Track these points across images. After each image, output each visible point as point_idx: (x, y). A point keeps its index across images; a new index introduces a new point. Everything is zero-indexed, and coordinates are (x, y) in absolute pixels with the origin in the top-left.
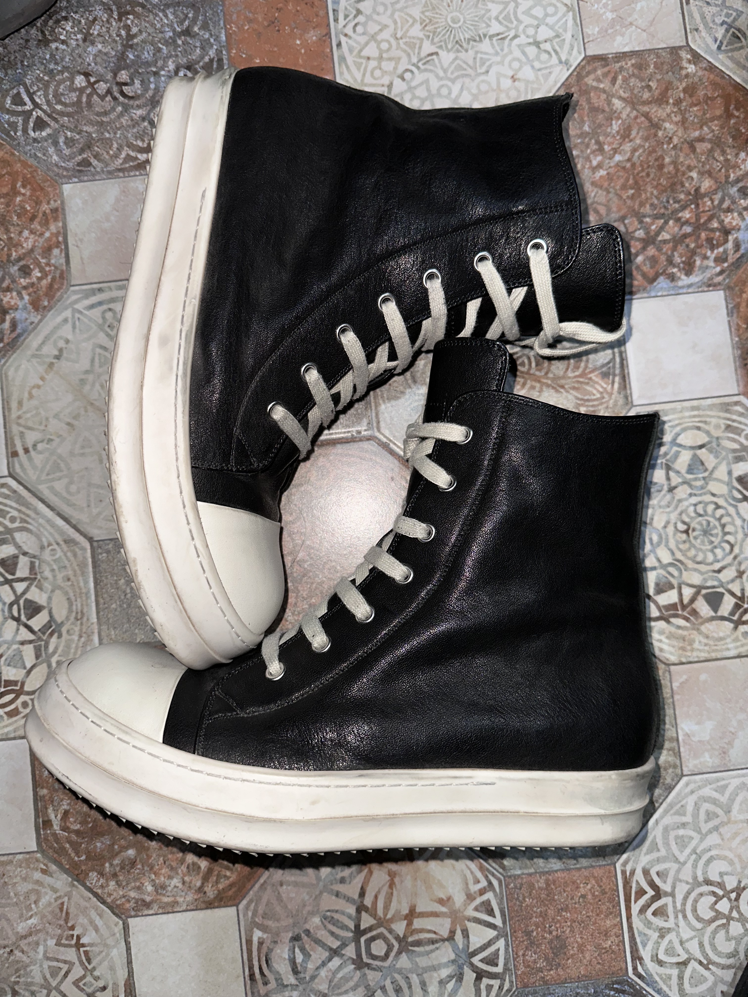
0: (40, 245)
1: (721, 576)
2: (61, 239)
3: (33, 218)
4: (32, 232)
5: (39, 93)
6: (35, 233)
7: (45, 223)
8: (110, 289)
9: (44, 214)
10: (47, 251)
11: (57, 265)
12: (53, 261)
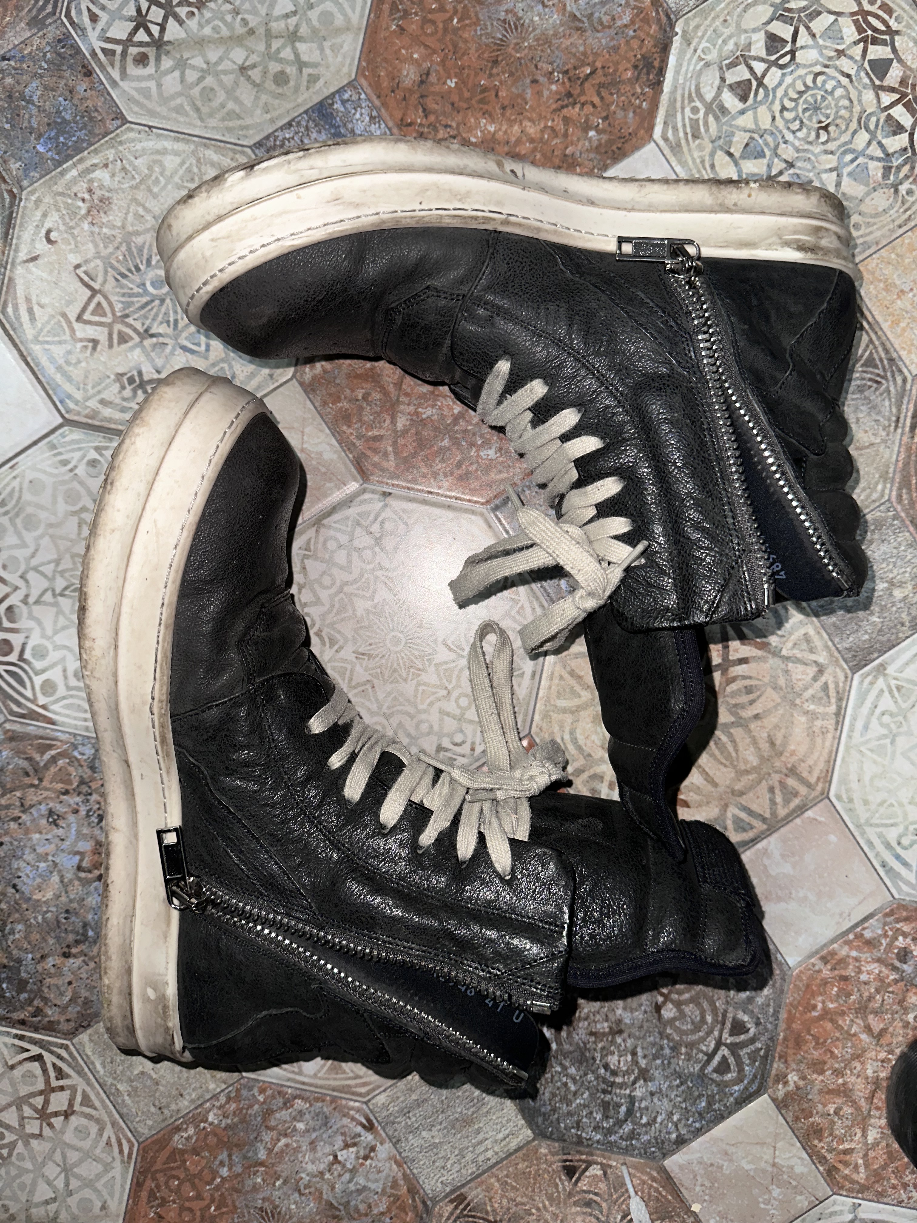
0: (868, 955)
1: (852, 72)
2: (851, 936)
3: (845, 979)
4: (860, 972)
5: (704, 1048)
6: (859, 968)
7: (843, 962)
8: (877, 855)
9: (833, 969)
10: (871, 944)
11: (881, 925)
12: (880, 932)
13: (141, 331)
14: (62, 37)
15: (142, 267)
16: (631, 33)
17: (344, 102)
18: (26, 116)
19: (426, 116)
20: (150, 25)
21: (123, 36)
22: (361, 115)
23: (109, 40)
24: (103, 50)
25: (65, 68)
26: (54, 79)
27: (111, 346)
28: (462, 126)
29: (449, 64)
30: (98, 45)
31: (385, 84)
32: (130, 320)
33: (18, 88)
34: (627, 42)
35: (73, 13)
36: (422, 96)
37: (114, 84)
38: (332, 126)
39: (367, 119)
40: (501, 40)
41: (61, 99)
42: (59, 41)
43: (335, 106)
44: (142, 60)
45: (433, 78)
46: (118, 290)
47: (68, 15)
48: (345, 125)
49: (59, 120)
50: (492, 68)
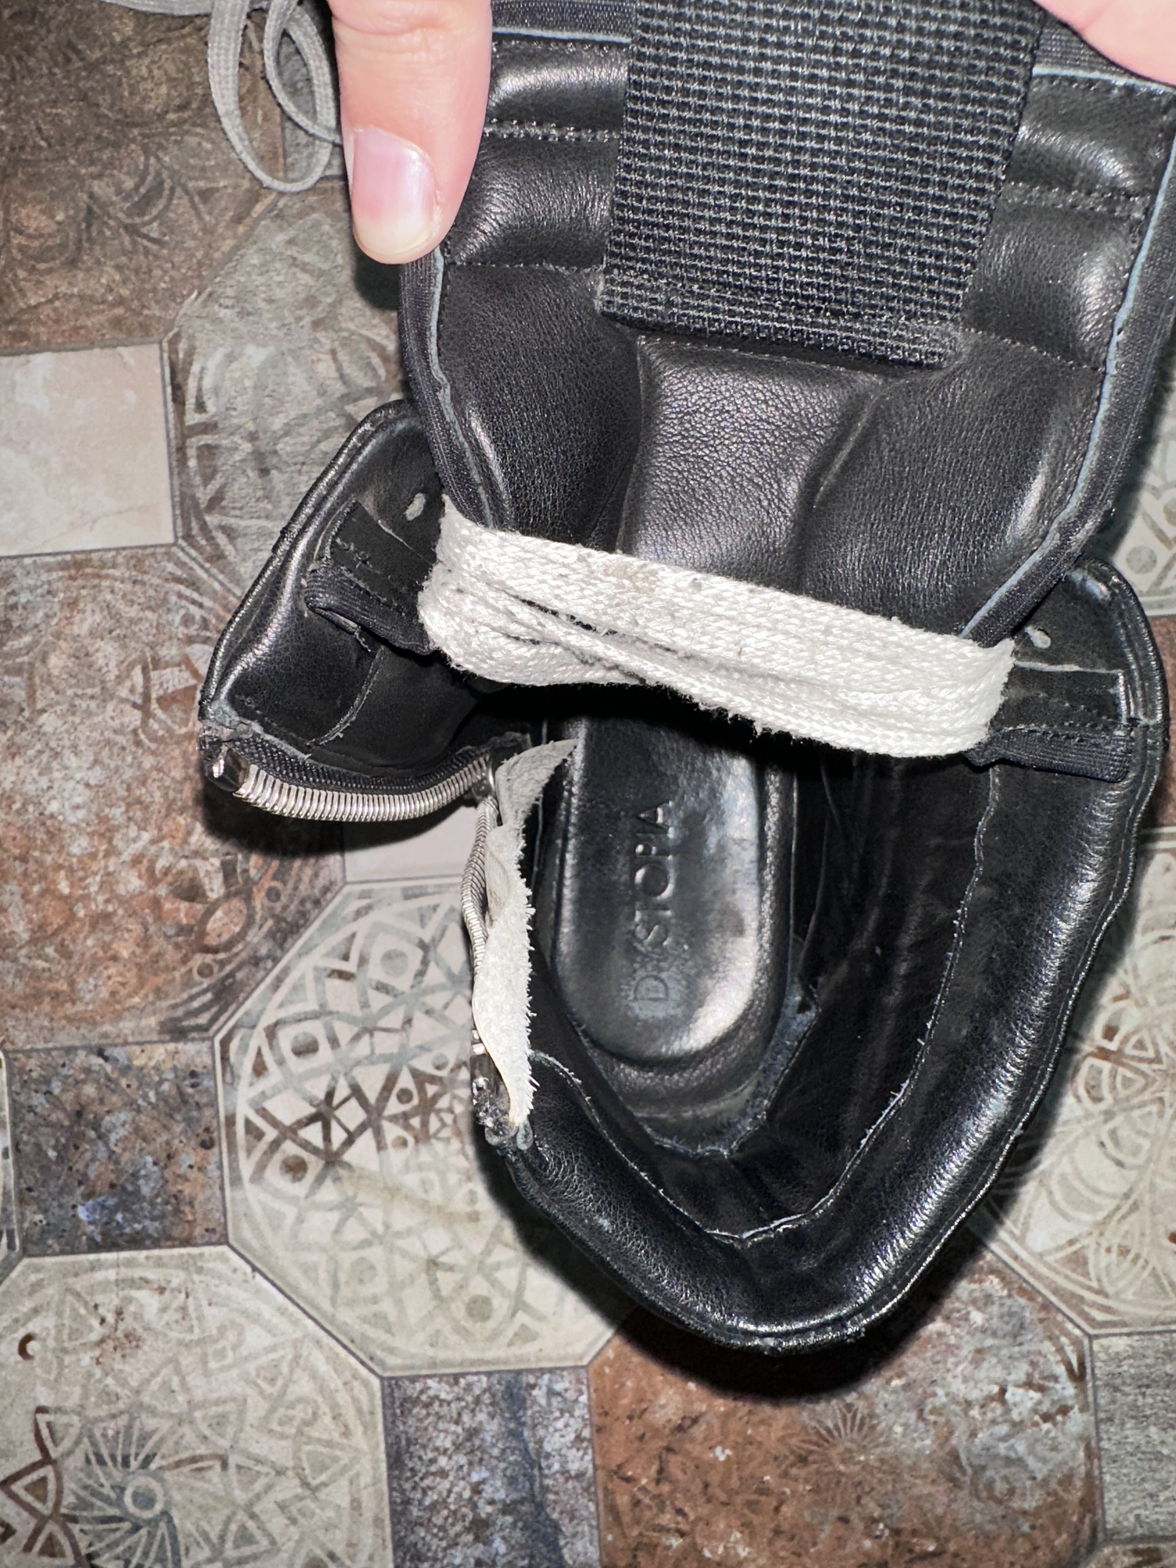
13: (84, 1551)
14: (199, 1070)
15: (134, 1464)
16: (1026, 1528)
17: (551, 1393)
18: (88, 1155)
19: (658, 1482)
20: (334, 1125)
21: (287, 1118)
22: (567, 1425)
23: (264, 1113)
24: (248, 1123)
25: (178, 1117)
26: (156, 1125)
27: (28, 1548)
28: (701, 1525)
29: (733, 1425)
30: (244, 1111)
31: (625, 1402)
32: (75, 1528)
33: (96, 1107)
34: (1012, 1539)
35: (234, 1046)
36: (669, 1449)
37: (236, 1180)
38: (515, 1418)
39: (572, 1436)
40: (828, 1430)
41: (149, 1159)
42: (193, 1074)
43: (535, 1392)
44: (295, 1168)
45: (699, 1431)
46: (81, 1475)
47: (225, 1043)
48: (535, 1426)
49: (130, 1188)
50: (792, 1465)
